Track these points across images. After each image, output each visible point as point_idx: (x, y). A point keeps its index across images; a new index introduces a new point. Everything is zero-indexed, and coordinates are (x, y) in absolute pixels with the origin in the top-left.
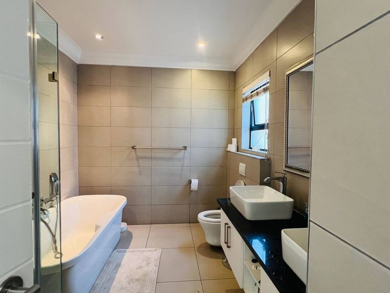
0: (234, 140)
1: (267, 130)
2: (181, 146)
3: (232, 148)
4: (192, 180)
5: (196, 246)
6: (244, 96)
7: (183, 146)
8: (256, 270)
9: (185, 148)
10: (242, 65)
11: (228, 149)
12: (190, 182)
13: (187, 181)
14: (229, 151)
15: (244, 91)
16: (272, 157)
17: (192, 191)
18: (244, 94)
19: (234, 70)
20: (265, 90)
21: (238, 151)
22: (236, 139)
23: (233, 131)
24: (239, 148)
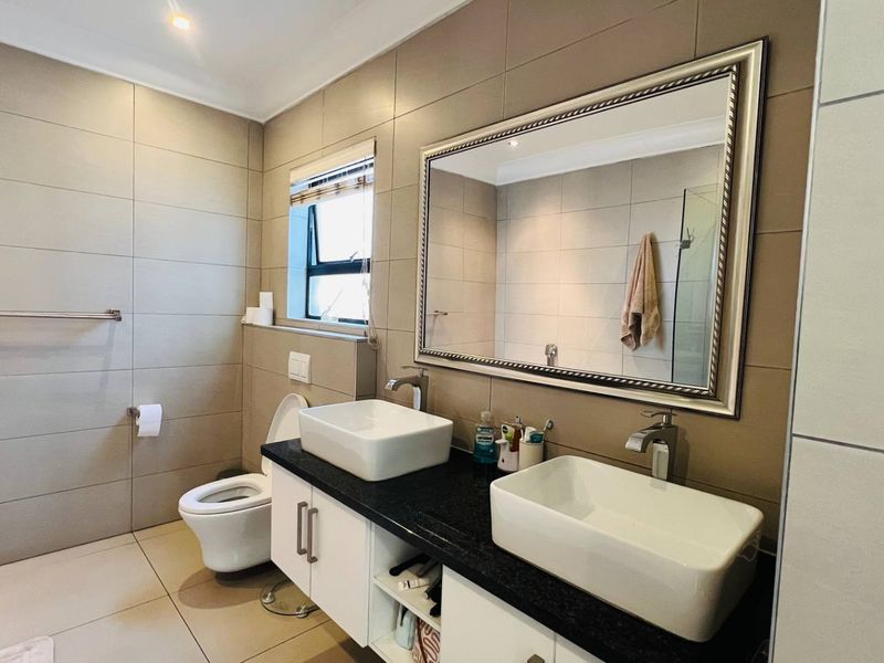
0: (266, 298)
1: (369, 275)
2: (99, 309)
3: (259, 316)
4: (142, 409)
5: (174, 589)
6: (294, 191)
7: (107, 308)
8: (410, 591)
9: (116, 316)
10: (287, 111)
11: (247, 319)
12: (133, 414)
13: (123, 413)
14: (251, 325)
15: (294, 176)
16: (381, 335)
17: (141, 438)
18: (292, 185)
19: (263, 121)
20: (362, 183)
21: (274, 324)
22: (270, 294)
23: (259, 275)
24: (278, 316)
